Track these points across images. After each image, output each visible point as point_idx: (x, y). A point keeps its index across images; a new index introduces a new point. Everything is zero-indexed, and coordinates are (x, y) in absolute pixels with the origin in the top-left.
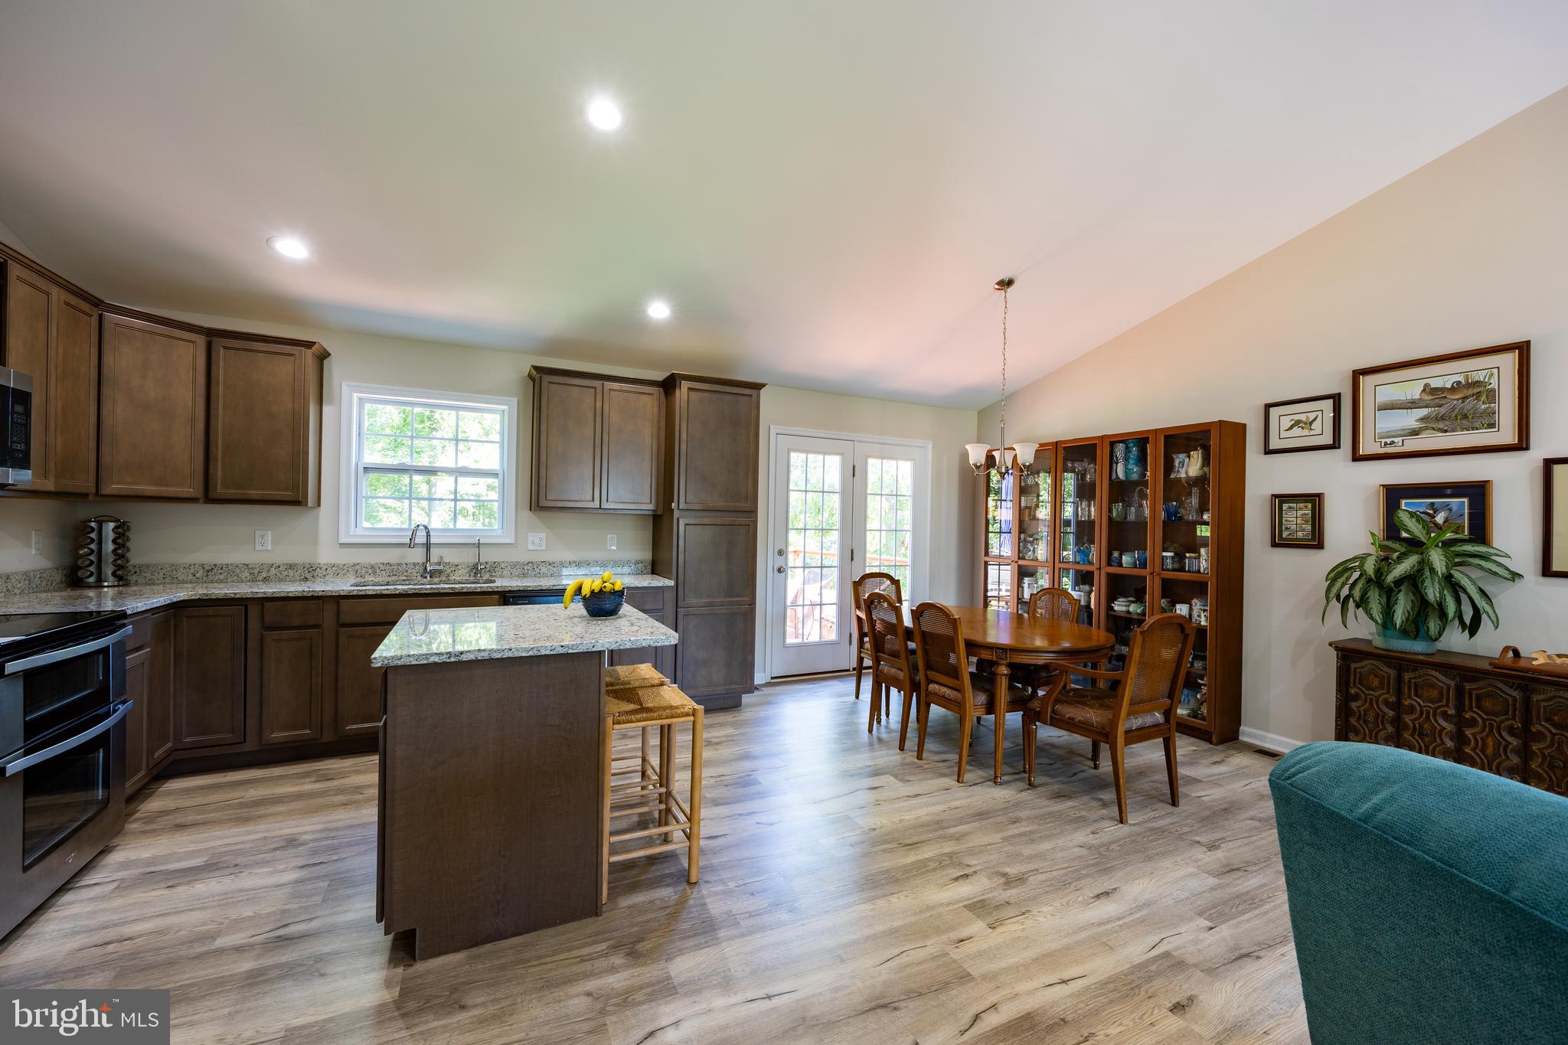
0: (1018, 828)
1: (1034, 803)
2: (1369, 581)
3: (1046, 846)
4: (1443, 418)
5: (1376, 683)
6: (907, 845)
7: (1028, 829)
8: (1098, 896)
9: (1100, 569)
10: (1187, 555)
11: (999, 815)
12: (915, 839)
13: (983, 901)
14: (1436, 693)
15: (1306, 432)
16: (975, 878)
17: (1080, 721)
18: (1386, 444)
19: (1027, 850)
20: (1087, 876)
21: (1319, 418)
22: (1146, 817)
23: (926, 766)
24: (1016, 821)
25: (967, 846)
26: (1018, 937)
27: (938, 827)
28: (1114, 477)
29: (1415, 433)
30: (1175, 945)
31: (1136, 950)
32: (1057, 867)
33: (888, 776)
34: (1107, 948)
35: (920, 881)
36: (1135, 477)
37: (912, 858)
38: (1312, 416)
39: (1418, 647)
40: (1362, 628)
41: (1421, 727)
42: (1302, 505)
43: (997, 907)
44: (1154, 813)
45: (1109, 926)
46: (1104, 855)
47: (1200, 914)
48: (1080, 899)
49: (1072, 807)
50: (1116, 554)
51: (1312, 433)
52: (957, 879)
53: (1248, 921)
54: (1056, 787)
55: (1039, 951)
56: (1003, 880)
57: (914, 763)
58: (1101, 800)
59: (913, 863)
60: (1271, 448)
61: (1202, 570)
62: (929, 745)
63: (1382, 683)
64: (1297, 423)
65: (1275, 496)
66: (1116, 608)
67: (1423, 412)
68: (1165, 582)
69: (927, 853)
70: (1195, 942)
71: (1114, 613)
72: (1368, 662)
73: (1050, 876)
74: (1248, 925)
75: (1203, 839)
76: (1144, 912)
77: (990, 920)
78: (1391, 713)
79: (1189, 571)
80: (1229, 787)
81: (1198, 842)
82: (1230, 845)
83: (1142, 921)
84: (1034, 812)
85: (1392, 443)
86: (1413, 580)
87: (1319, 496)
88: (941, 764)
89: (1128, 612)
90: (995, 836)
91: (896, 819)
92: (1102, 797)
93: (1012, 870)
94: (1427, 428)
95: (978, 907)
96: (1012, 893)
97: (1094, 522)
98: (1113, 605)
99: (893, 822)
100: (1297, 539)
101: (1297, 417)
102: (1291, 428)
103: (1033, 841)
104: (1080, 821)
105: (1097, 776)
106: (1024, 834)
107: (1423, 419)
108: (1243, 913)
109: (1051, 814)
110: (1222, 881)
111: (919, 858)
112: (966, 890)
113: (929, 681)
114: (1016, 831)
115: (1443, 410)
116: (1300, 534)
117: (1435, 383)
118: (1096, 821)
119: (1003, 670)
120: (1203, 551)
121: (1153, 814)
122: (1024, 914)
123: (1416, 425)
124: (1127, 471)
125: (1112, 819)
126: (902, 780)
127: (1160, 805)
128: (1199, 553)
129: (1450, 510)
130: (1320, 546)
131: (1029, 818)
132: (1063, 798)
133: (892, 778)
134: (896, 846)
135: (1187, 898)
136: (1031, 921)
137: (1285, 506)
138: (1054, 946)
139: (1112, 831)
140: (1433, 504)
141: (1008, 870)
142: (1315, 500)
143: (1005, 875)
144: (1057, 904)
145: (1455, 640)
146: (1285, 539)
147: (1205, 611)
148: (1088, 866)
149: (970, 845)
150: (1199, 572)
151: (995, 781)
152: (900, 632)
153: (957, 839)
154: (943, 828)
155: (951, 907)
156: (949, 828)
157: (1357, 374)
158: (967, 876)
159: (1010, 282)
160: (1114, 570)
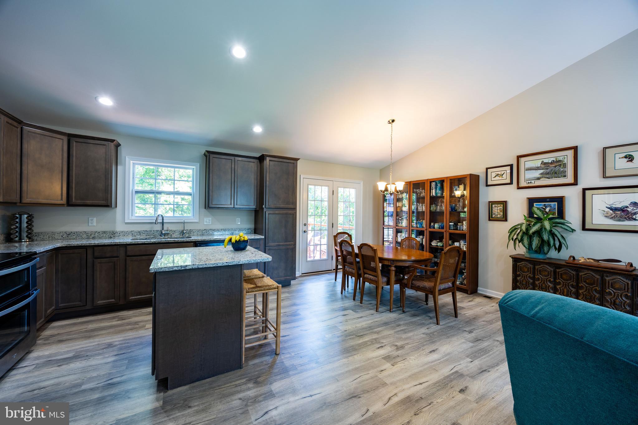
0: (400, 328)
1: (406, 318)
2: (524, 233)
3: (411, 334)
4: (548, 174)
5: (526, 270)
6: (359, 336)
7: (403, 328)
8: (431, 352)
9: (426, 230)
10: (459, 224)
11: (393, 323)
12: (362, 334)
13: (389, 356)
14: (547, 273)
15: (501, 178)
16: (386, 347)
17: (422, 287)
18: (529, 183)
19: (404, 336)
20: (426, 344)
21: (505, 173)
22: (446, 322)
23: (364, 306)
24: (399, 325)
25: (381, 335)
26: (403, 368)
27: (370, 329)
28: (431, 195)
29: (538, 179)
30: (459, 368)
31: (446, 371)
32: (415, 342)
33: (350, 310)
34: (435, 371)
35: (365, 349)
36: (439, 195)
37: (361, 341)
38: (502, 173)
39: (540, 256)
40: (521, 250)
41: (542, 286)
42: (499, 205)
43: (394, 358)
44: (449, 320)
45: (435, 363)
46: (432, 337)
47: (467, 357)
48: (424, 353)
49: (419, 320)
50: (432, 224)
51: (503, 178)
52: (379, 348)
53: (484, 358)
54: (413, 312)
55: (411, 373)
56: (396, 348)
57: (359, 305)
58: (429, 316)
59: (361, 343)
60: (488, 184)
61: (464, 230)
62: (365, 298)
63: (528, 270)
64: (498, 175)
65: (490, 202)
66: (433, 244)
67: (542, 171)
68: (451, 234)
69: (366, 339)
70: (467, 367)
71: (432, 246)
72: (523, 262)
73: (413, 345)
74: (485, 360)
75: (467, 329)
76: (448, 357)
77: (392, 362)
78: (531, 281)
79: (459, 230)
80: (475, 310)
81: (465, 331)
82: (477, 331)
83: (447, 360)
84: (405, 322)
85: (531, 182)
86: (539, 233)
87: (506, 202)
88: (370, 305)
89: (437, 246)
90: (392, 331)
91: (354, 327)
92: (430, 315)
93: (399, 344)
94: (543, 177)
95: (387, 358)
96: (399, 352)
97: (424, 212)
98: (431, 243)
99: (353, 328)
100: (498, 218)
101: (497, 173)
102: (495, 177)
103: (406, 333)
104: (422, 325)
105: (427, 308)
106: (402, 330)
107: (541, 174)
108: (482, 355)
109: (412, 322)
110: (475, 344)
111: (364, 340)
112: (382, 352)
113: (365, 273)
114: (399, 329)
115: (548, 171)
116: (499, 216)
117: (546, 161)
118: (428, 324)
119: (393, 268)
120: (464, 222)
121: (448, 321)
122: (404, 360)
123: (539, 176)
124: (436, 193)
125: (434, 323)
126: (355, 312)
127: (451, 317)
128: (463, 223)
129: (551, 207)
130: (506, 220)
131: (404, 324)
132: (416, 316)
133: (351, 311)
134: (355, 337)
135: (463, 351)
136: (407, 362)
137: (493, 206)
138: (416, 371)
139: (434, 328)
140: (545, 205)
141: (397, 344)
142: (504, 203)
143: (396, 346)
144: (416, 355)
145: (553, 254)
146: (493, 218)
147: (465, 245)
148: (426, 341)
149: (383, 335)
150: (463, 230)
151: (390, 311)
152: (353, 255)
153: (378, 333)
154: (372, 329)
155: (377, 359)
156: (374, 329)
157: (519, 157)
158: (382, 347)
159: (393, 121)
160: (432, 230)
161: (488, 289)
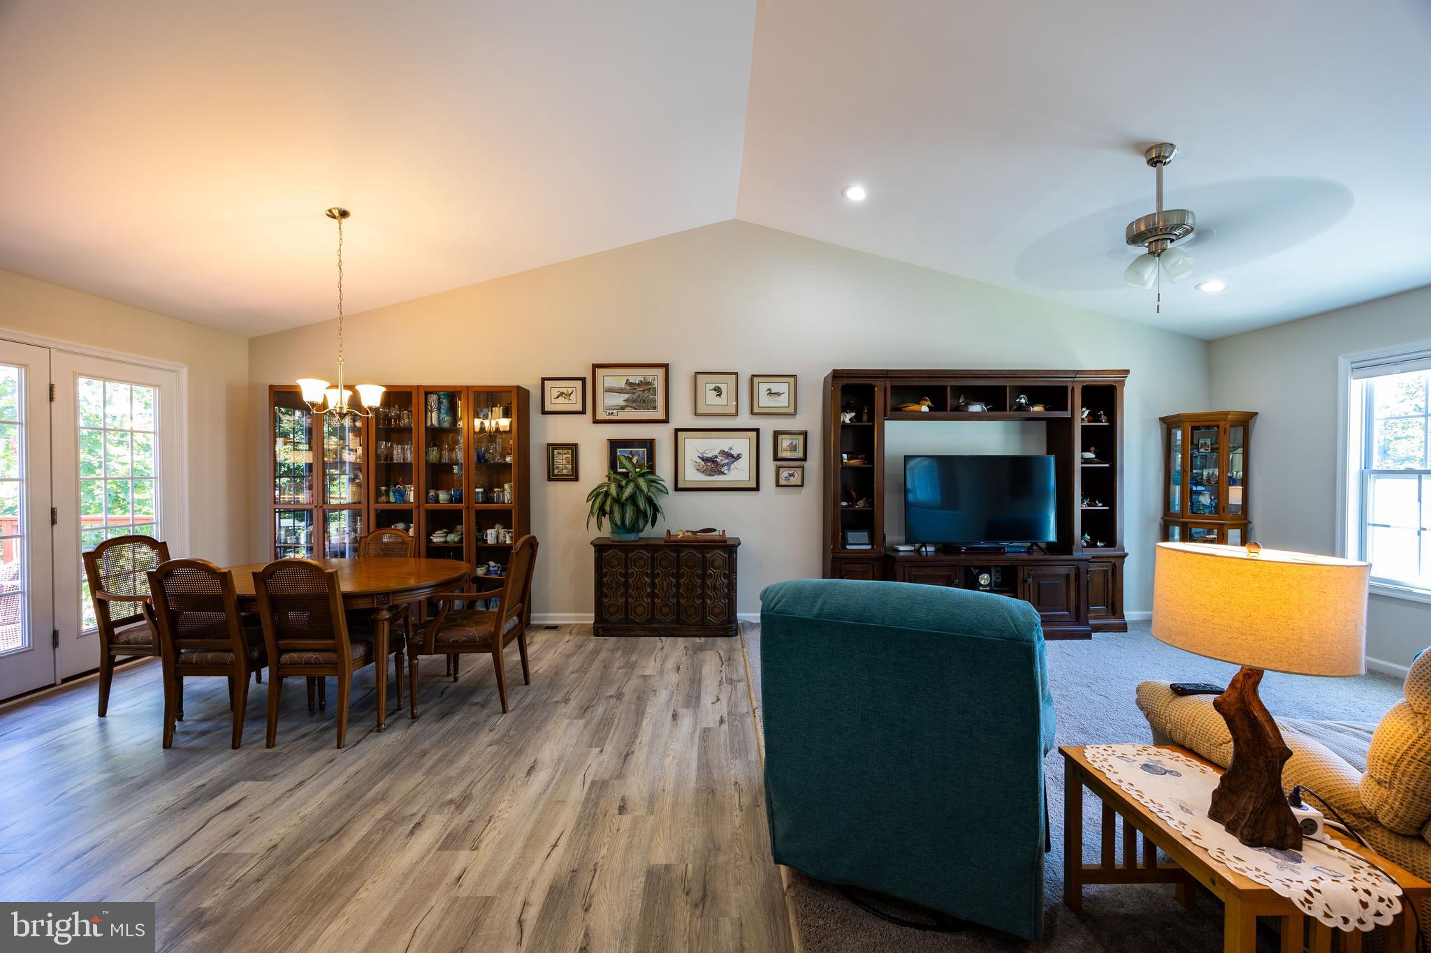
0: (430, 759)
1: (427, 731)
2: (614, 499)
3: (464, 760)
4: (634, 401)
5: (615, 562)
6: (331, 837)
7: (439, 755)
8: (529, 773)
9: (418, 507)
10: (495, 490)
11: (405, 757)
12: (337, 825)
13: (450, 834)
14: (643, 562)
15: (567, 401)
16: (428, 820)
17: (463, 642)
18: (609, 413)
19: (453, 771)
20: (510, 764)
21: (574, 392)
22: (516, 701)
23: (285, 751)
24: (424, 754)
25: (397, 799)
26: (501, 840)
27: (352, 800)
28: (429, 424)
29: (623, 408)
30: (593, 774)
31: (577, 793)
32: (486, 771)
33: (241, 783)
34: (561, 803)
35: (377, 859)
36: (446, 425)
37: (348, 846)
38: (570, 390)
39: (631, 537)
40: (606, 531)
41: (637, 585)
42: (565, 451)
43: (466, 830)
44: (519, 695)
45: (551, 788)
46: (510, 742)
47: (591, 747)
48: (519, 783)
49: (461, 719)
50: (432, 493)
51: (570, 402)
52: (412, 833)
53: (614, 734)
54: (435, 710)
55: (522, 839)
56: (453, 807)
57: (266, 755)
58: (477, 703)
59: (353, 849)
60: (546, 410)
61: (506, 501)
63: (618, 562)
64: (562, 394)
65: (550, 445)
66: (435, 540)
67: (626, 396)
68: (478, 512)
69: (361, 830)
70: (601, 764)
71: (432, 545)
72: (611, 551)
73: (485, 781)
74: (616, 737)
75: (558, 698)
76: (563, 765)
77: (469, 844)
78: (623, 580)
79: (497, 503)
80: (547, 658)
81: (557, 702)
82: (574, 694)
83: (565, 771)
84: (434, 738)
85: (612, 413)
86: (632, 498)
87: (576, 445)
88: (302, 741)
89: (446, 542)
90: (416, 776)
91: (295, 820)
92: (476, 701)
93: (454, 794)
94: (628, 406)
95: (451, 842)
96: (469, 812)
97: (411, 464)
98: (432, 538)
99: (295, 825)
100: (563, 475)
101: (562, 390)
102: (558, 397)
103: (451, 762)
104: (475, 727)
105: (460, 687)
106: (440, 760)
107: (626, 401)
108: (608, 732)
109: (448, 733)
110: (586, 719)
111: (357, 839)
112: (427, 837)
113: (281, 651)
114: (431, 762)
115: (635, 396)
116: (565, 471)
117: (632, 380)
118: (485, 721)
119: (386, 615)
120: (506, 486)
121: (519, 697)
122: (490, 821)
123: (624, 404)
124: (439, 421)
125: (496, 713)
126: (265, 779)
127: (518, 688)
128: (503, 487)
129: (639, 455)
130: (576, 479)
131: (433, 746)
132: (449, 716)
133: (249, 783)
134: (317, 846)
135: (578, 741)
136: (500, 822)
137: (556, 452)
138: (528, 827)
139: (502, 722)
140: (631, 451)
141: (450, 796)
142: (573, 448)
143: (451, 802)
144: (507, 797)
145: (649, 532)
146: (557, 475)
147: (509, 532)
148: (506, 757)
149: (399, 796)
150: (504, 503)
151: (379, 729)
153: (382, 799)
154: (360, 798)
155: (427, 859)
156: (364, 795)
157: (596, 367)
158: (418, 825)
159: (344, 214)
160: (431, 506)
161: (548, 612)
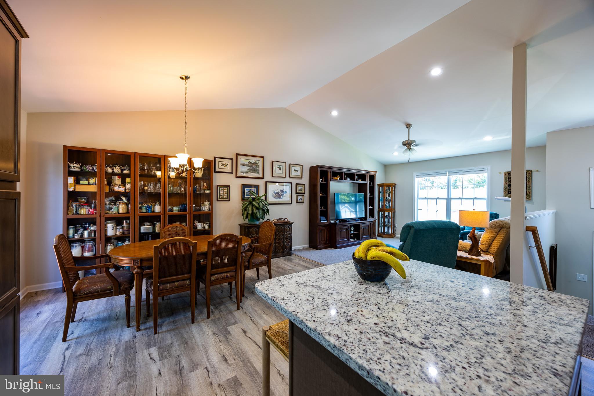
4: (252, 170)
5: (254, 232)
9: (162, 214)
15: (225, 168)
29: (247, 172)
38: (227, 163)
42: (225, 189)
50: (170, 207)
51: (227, 168)
60: (216, 171)
61: (206, 210)
64: (223, 164)
65: (218, 186)
67: (249, 168)
72: (253, 228)
79: (202, 211)
85: (243, 174)
87: (229, 186)
94: (249, 172)
97: (160, 193)
100: (223, 199)
102: (221, 166)
115: (252, 168)
116: (224, 197)
117: (251, 161)
123: (248, 170)
129: (253, 191)
130: (229, 200)
137: (221, 189)
140: (250, 189)
146: (220, 199)
157: (237, 155)
159: (187, 78)
160: (170, 213)
